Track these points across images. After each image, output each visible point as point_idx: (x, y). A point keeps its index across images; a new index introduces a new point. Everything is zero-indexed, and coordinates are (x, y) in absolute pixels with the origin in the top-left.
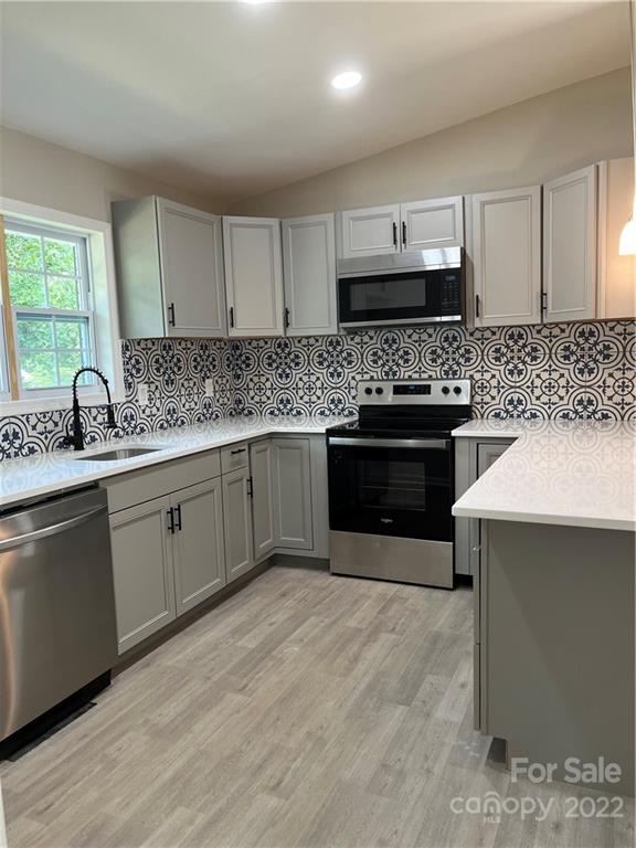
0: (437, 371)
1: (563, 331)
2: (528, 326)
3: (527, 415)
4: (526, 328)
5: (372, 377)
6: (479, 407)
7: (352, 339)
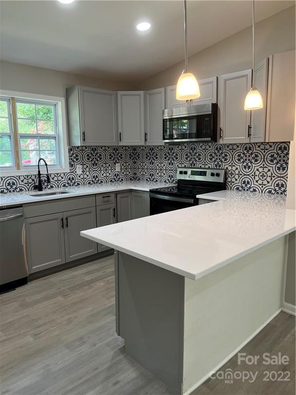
0: (212, 165)
1: (271, 146)
2: (254, 143)
3: (252, 190)
4: (253, 144)
5: (185, 166)
6: (230, 184)
7: (178, 147)
